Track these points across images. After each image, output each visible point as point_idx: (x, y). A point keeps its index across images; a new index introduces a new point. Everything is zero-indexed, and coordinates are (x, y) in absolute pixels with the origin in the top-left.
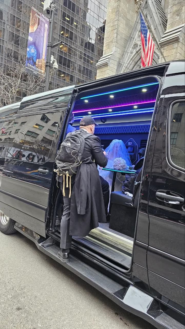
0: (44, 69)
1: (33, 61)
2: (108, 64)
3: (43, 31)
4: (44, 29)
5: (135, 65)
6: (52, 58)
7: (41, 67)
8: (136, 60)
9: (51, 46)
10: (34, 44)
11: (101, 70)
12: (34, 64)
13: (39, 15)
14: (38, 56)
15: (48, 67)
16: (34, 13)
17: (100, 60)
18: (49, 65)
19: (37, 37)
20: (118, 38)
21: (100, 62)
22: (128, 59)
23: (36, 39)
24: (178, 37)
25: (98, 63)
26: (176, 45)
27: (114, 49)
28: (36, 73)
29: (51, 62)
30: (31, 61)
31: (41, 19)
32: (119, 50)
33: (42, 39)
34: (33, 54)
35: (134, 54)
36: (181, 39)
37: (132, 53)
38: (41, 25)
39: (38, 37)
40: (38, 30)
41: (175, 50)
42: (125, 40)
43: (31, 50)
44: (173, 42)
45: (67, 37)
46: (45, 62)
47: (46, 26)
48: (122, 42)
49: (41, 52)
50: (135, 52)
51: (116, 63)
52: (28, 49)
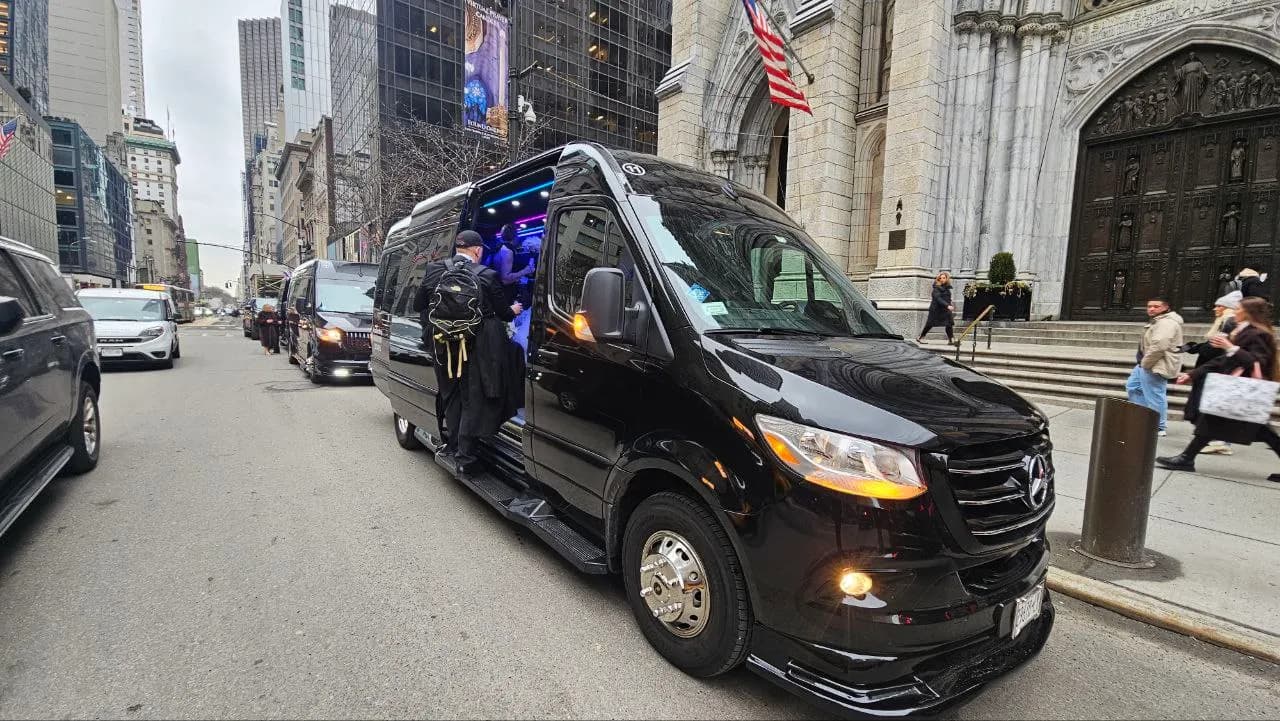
0: (504, 126)
1: (479, 112)
2: (680, 87)
3: (495, 45)
4: (498, 42)
5: (746, 82)
6: (521, 101)
7: (499, 124)
8: (747, 71)
9: (515, 76)
10: (479, 77)
11: (668, 102)
12: (483, 119)
13: (483, 13)
14: (490, 100)
15: (514, 122)
16: (472, 10)
17: (665, 79)
18: (515, 118)
19: (483, 62)
20: (702, 22)
21: (665, 84)
22: (729, 71)
23: (481, 67)
24: (830, 9)
25: (661, 86)
26: (826, 29)
27: (695, 50)
28: (487, 137)
29: (520, 110)
30: (476, 114)
31: (489, 21)
32: (705, 50)
33: (495, 64)
34: (478, 98)
35: (740, 56)
36: (838, 14)
37: (735, 55)
38: (490, 34)
39: (486, 61)
40: (485, 45)
41: (824, 42)
42: (719, 24)
43: (473, 91)
44: (819, 22)
45: (605, 25)
46: (506, 111)
47: (503, 34)
48: (713, 32)
49: (494, 92)
50: (742, 53)
51: (701, 84)
52: (466, 91)
